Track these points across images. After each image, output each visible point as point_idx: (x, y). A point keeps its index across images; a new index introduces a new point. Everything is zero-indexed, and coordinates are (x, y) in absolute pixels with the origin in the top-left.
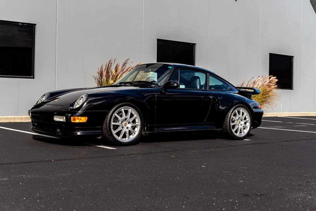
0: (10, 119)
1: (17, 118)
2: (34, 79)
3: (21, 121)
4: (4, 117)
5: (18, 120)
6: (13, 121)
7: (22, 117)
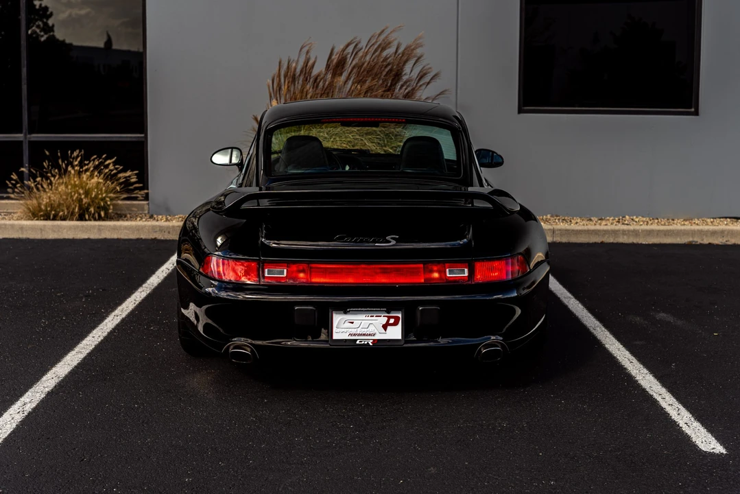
0: (603, 235)
1: (624, 231)
2: (697, 117)
3: (635, 240)
5: (625, 237)
6: (611, 240)
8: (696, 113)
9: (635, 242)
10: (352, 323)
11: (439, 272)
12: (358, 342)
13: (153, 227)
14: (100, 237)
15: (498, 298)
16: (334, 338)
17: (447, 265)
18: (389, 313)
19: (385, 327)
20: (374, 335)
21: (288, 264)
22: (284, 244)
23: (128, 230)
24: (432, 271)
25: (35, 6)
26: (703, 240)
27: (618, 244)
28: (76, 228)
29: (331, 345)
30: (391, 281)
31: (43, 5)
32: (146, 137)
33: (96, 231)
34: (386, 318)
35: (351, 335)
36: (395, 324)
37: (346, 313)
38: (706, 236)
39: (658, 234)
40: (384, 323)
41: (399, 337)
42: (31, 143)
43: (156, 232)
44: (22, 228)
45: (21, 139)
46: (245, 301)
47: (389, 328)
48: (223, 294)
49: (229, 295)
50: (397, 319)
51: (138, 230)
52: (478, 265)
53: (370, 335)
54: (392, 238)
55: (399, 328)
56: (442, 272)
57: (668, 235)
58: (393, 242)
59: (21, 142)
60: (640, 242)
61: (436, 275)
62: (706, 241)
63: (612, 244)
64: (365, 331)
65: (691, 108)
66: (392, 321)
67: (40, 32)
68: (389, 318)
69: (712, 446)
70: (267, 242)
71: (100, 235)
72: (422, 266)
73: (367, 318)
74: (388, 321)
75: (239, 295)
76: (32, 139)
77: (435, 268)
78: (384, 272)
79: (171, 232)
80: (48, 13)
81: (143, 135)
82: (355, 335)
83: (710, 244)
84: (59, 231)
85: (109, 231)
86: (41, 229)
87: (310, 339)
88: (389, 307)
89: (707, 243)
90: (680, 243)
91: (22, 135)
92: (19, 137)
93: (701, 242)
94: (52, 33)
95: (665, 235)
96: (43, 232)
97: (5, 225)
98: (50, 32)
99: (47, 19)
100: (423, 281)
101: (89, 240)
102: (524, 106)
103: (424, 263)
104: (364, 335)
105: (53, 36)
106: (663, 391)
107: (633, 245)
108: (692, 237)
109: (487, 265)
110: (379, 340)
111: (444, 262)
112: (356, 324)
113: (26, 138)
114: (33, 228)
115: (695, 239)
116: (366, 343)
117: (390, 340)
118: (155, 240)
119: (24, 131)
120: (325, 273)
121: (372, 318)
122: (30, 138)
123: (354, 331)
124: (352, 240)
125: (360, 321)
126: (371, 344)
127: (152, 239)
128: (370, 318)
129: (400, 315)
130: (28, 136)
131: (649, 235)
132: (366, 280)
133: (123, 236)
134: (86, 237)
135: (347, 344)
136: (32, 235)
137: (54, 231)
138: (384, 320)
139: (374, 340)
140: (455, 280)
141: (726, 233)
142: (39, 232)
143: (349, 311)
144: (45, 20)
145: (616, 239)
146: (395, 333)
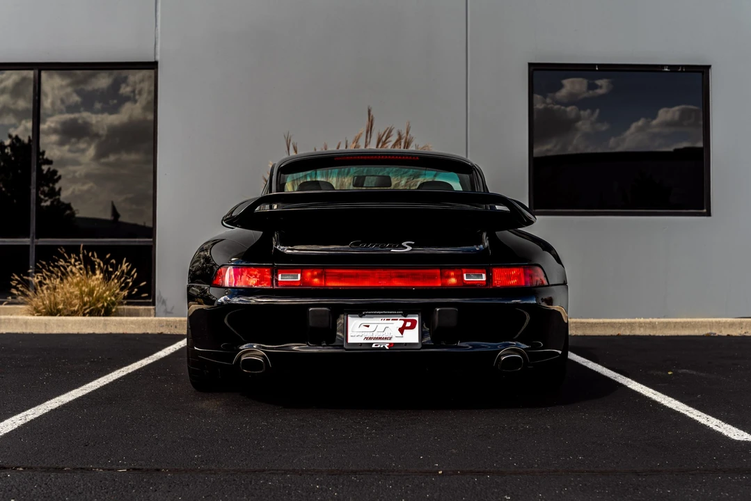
0: (619, 328)
1: (640, 323)
2: (709, 218)
3: (652, 333)
4: (601, 320)
5: (642, 329)
6: (627, 333)
7: (655, 320)
8: (709, 214)
9: (652, 334)
10: (368, 326)
11: (456, 277)
12: (374, 346)
13: (160, 322)
14: (106, 332)
15: (517, 303)
16: (349, 342)
17: (464, 270)
18: (405, 317)
19: (401, 330)
20: (390, 338)
21: (302, 270)
22: (299, 250)
23: (134, 324)
24: (449, 277)
25: (43, 171)
26: (721, 332)
27: (635, 337)
28: (80, 323)
29: (347, 350)
30: (408, 285)
31: (51, 170)
32: (154, 242)
33: (101, 326)
34: (403, 322)
35: (366, 338)
36: (412, 327)
37: (361, 316)
38: (725, 327)
39: (675, 327)
40: (401, 326)
41: (416, 340)
42: (38, 248)
43: (162, 326)
44: (26, 323)
45: (28, 244)
46: (258, 305)
47: (406, 331)
48: (236, 300)
49: (241, 300)
50: (414, 322)
51: (144, 324)
52: (496, 271)
53: (386, 338)
54: (407, 244)
55: (416, 332)
56: (460, 277)
57: (686, 327)
58: (409, 248)
59: (28, 246)
60: (657, 335)
61: (453, 281)
62: (724, 333)
63: (629, 336)
64: (381, 335)
65: (703, 209)
66: (408, 324)
67: (45, 196)
68: (406, 321)
69: (745, 437)
70: (280, 248)
71: (106, 330)
72: (438, 271)
73: (383, 322)
74: (405, 324)
75: (251, 299)
76: (39, 244)
77: (452, 274)
78: (400, 277)
79: (178, 326)
80: (56, 177)
81: (151, 240)
82: (370, 338)
83: (728, 335)
84: (63, 326)
85: (115, 325)
86: (46, 324)
87: (325, 344)
88: (405, 310)
89: (725, 334)
90: (698, 334)
91: (29, 239)
92: (26, 241)
93: (720, 334)
94: (57, 197)
95: (682, 327)
96: (48, 327)
97: (9, 319)
98: (55, 196)
99: (54, 184)
100: (440, 285)
101: (94, 334)
102: (535, 209)
103: (441, 268)
104: (380, 338)
105: (59, 199)
106: (691, 409)
107: (650, 336)
108: (710, 329)
109: (504, 271)
110: (395, 344)
111: (461, 268)
112: (372, 327)
113: (33, 242)
114: (37, 323)
115: (713, 331)
116: (382, 346)
117: (406, 344)
118: (161, 334)
119: (31, 235)
120: (340, 277)
121: (388, 322)
122: (37, 242)
123: (369, 335)
124: (367, 245)
125: (376, 325)
126: (387, 348)
127: (159, 334)
128: (386, 321)
129: (416, 318)
130: (36, 240)
131: (666, 327)
132: (383, 284)
133: (129, 331)
134: (91, 332)
135: (362, 348)
136: (36, 330)
137: (59, 326)
138: (400, 324)
139: (390, 344)
140: (473, 284)
141: (744, 324)
142: (43, 327)
143: (364, 315)
144: (51, 185)
145: (633, 332)
146: (412, 336)
